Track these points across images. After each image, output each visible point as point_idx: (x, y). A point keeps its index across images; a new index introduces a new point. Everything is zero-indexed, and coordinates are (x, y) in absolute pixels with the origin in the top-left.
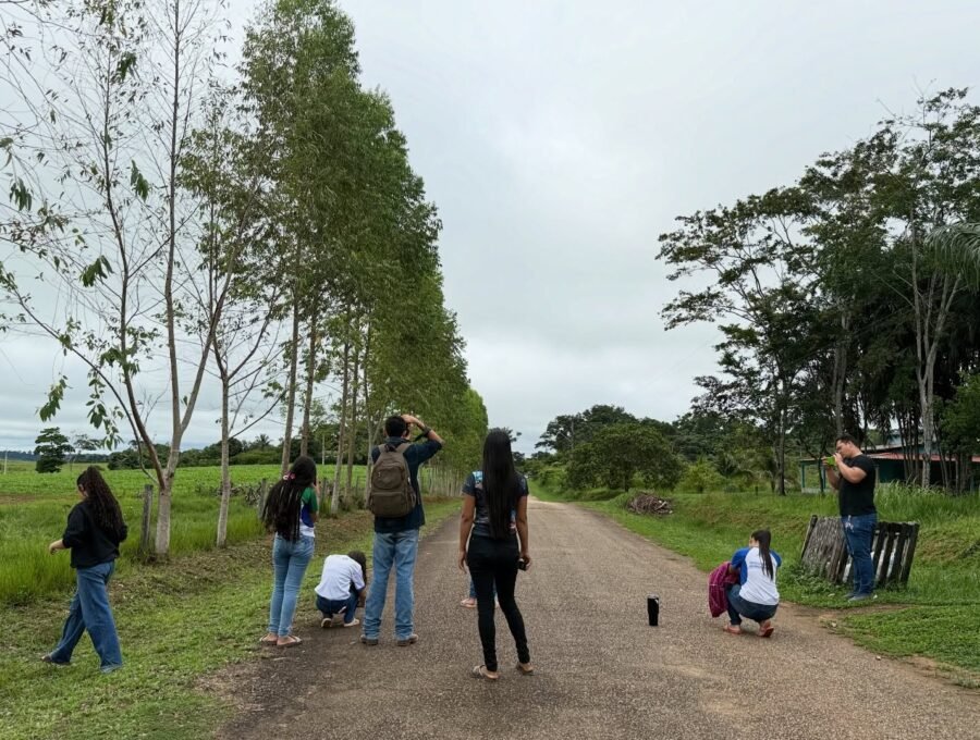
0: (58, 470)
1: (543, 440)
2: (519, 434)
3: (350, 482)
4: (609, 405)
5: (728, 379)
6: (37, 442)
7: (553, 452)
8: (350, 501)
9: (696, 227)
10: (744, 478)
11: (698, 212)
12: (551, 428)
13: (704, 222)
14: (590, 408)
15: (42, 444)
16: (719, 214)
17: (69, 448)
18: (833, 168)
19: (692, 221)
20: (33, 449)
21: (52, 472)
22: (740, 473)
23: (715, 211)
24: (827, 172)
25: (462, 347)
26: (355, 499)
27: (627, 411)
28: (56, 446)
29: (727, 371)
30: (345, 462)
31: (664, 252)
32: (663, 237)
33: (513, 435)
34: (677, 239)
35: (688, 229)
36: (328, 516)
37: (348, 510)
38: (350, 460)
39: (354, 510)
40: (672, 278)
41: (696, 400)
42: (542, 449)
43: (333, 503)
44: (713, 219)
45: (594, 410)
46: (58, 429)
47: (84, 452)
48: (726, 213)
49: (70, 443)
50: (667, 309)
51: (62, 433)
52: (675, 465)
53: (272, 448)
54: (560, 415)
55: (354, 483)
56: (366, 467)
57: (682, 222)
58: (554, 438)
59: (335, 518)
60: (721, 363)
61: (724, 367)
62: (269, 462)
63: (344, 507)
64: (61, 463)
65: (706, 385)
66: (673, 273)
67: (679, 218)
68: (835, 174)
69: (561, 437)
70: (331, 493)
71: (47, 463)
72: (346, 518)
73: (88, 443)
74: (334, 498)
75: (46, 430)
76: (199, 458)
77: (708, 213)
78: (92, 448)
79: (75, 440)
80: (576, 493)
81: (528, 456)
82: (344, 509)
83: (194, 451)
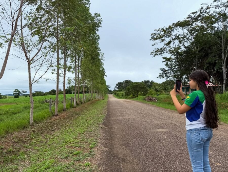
0: (19, 98)
1: (115, 87)
2: (111, 86)
3: (79, 97)
4: (128, 80)
5: (167, 69)
6: (14, 92)
7: (117, 89)
8: (79, 102)
9: (159, 32)
10: (160, 92)
11: (160, 28)
12: (117, 85)
13: (161, 31)
14: (124, 81)
15: (15, 92)
16: (165, 29)
17: (20, 93)
18: (194, 14)
19: (159, 31)
20: (13, 93)
21: (17, 98)
22: (159, 91)
23: (164, 28)
24: (193, 16)
25: (103, 65)
26: (80, 102)
27: (131, 81)
28: (18, 93)
29: (167, 67)
30: (77, 93)
31: (152, 38)
32: (152, 34)
33: (110, 86)
34: (155, 35)
35: (157, 33)
36: (73, 107)
37: (79, 105)
38: (78, 92)
39: (80, 105)
40: (153, 45)
41: (160, 74)
42: (115, 89)
43: (74, 103)
44: (163, 30)
45: (125, 81)
46: (18, 89)
47: (24, 94)
48: (166, 28)
49: (21, 92)
50: (151, 53)
51: (19, 90)
52: (147, 90)
53: (62, 91)
54: (119, 82)
55: (80, 98)
56: (83, 94)
57: (156, 31)
58: (117, 87)
59: (75, 108)
60: (165, 65)
61: (166, 66)
62: (61, 94)
63: (77, 104)
64: (19, 96)
65: (162, 70)
66: (153, 44)
67: (155, 30)
68: (195, 16)
69: (119, 86)
70: (74, 101)
71: (16, 96)
72: (78, 108)
73: (24, 92)
74: (75, 102)
75: (15, 90)
76: (47, 94)
77: (162, 28)
78: (25, 93)
79: (22, 91)
80: (126, 97)
81: (112, 90)
82: (77, 105)
83: (46, 92)
